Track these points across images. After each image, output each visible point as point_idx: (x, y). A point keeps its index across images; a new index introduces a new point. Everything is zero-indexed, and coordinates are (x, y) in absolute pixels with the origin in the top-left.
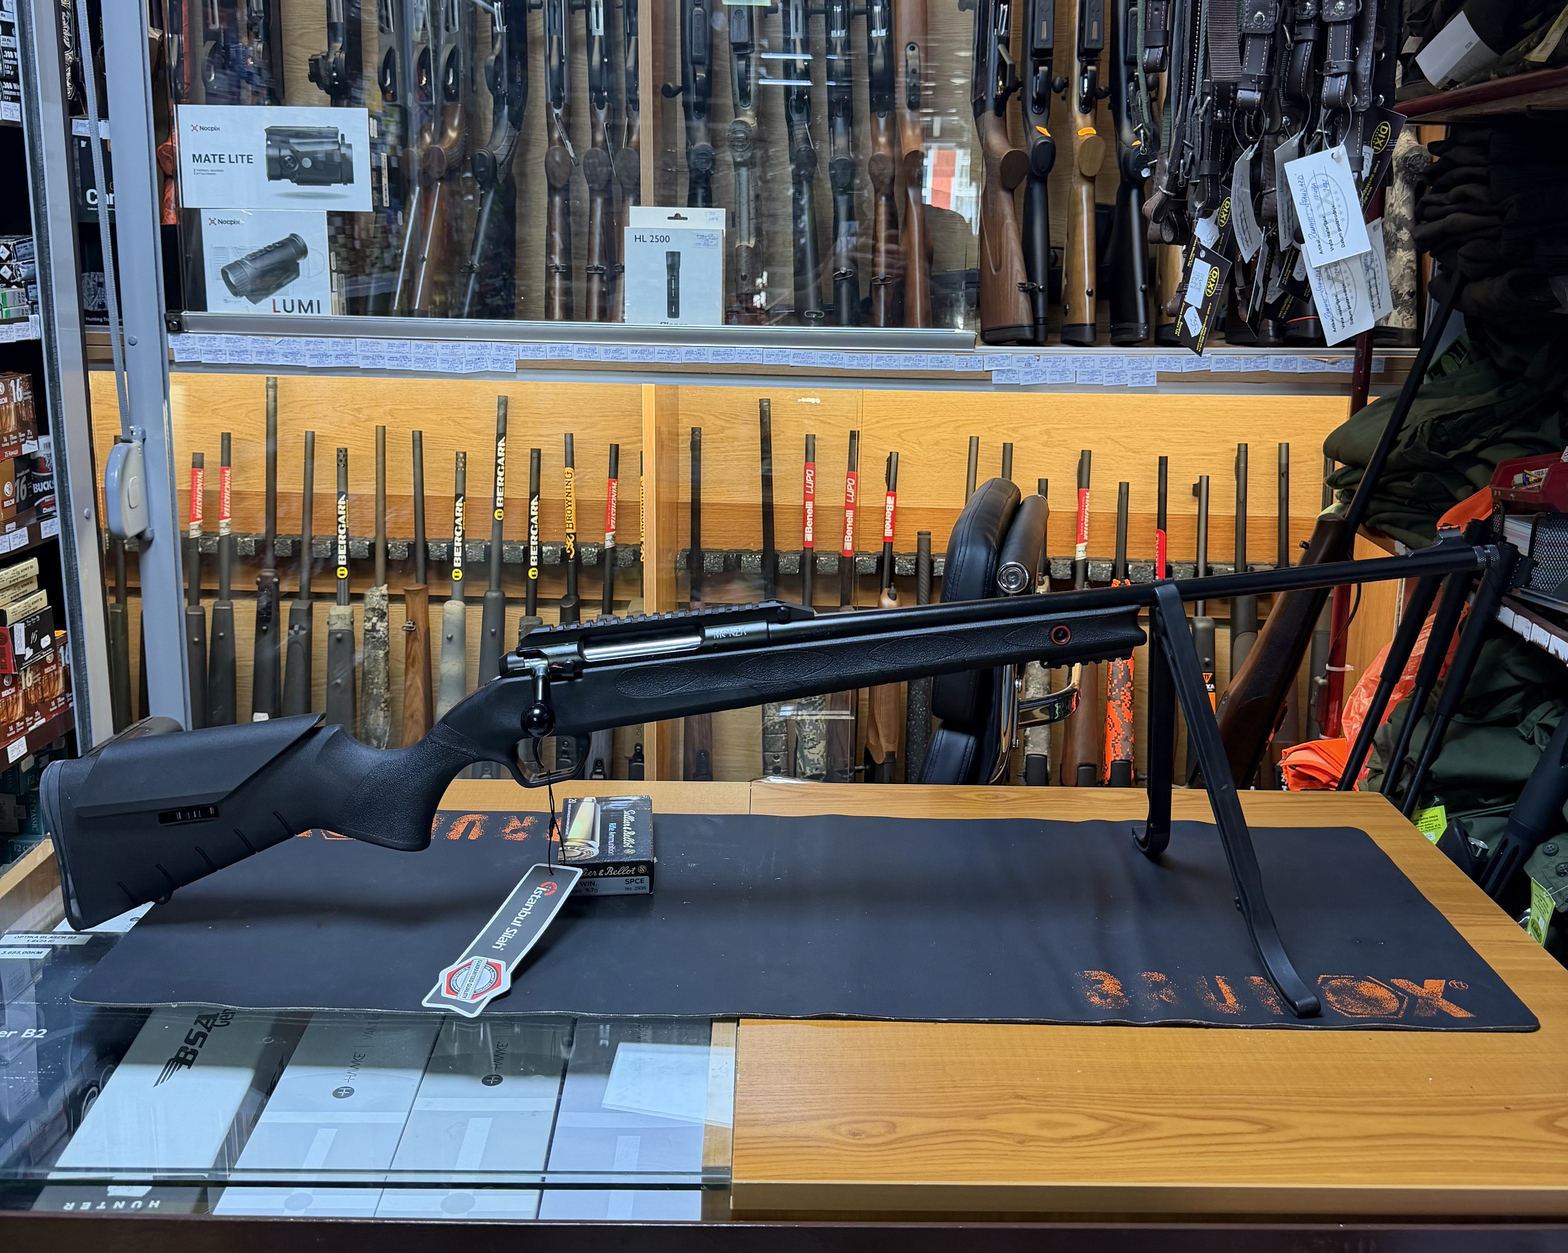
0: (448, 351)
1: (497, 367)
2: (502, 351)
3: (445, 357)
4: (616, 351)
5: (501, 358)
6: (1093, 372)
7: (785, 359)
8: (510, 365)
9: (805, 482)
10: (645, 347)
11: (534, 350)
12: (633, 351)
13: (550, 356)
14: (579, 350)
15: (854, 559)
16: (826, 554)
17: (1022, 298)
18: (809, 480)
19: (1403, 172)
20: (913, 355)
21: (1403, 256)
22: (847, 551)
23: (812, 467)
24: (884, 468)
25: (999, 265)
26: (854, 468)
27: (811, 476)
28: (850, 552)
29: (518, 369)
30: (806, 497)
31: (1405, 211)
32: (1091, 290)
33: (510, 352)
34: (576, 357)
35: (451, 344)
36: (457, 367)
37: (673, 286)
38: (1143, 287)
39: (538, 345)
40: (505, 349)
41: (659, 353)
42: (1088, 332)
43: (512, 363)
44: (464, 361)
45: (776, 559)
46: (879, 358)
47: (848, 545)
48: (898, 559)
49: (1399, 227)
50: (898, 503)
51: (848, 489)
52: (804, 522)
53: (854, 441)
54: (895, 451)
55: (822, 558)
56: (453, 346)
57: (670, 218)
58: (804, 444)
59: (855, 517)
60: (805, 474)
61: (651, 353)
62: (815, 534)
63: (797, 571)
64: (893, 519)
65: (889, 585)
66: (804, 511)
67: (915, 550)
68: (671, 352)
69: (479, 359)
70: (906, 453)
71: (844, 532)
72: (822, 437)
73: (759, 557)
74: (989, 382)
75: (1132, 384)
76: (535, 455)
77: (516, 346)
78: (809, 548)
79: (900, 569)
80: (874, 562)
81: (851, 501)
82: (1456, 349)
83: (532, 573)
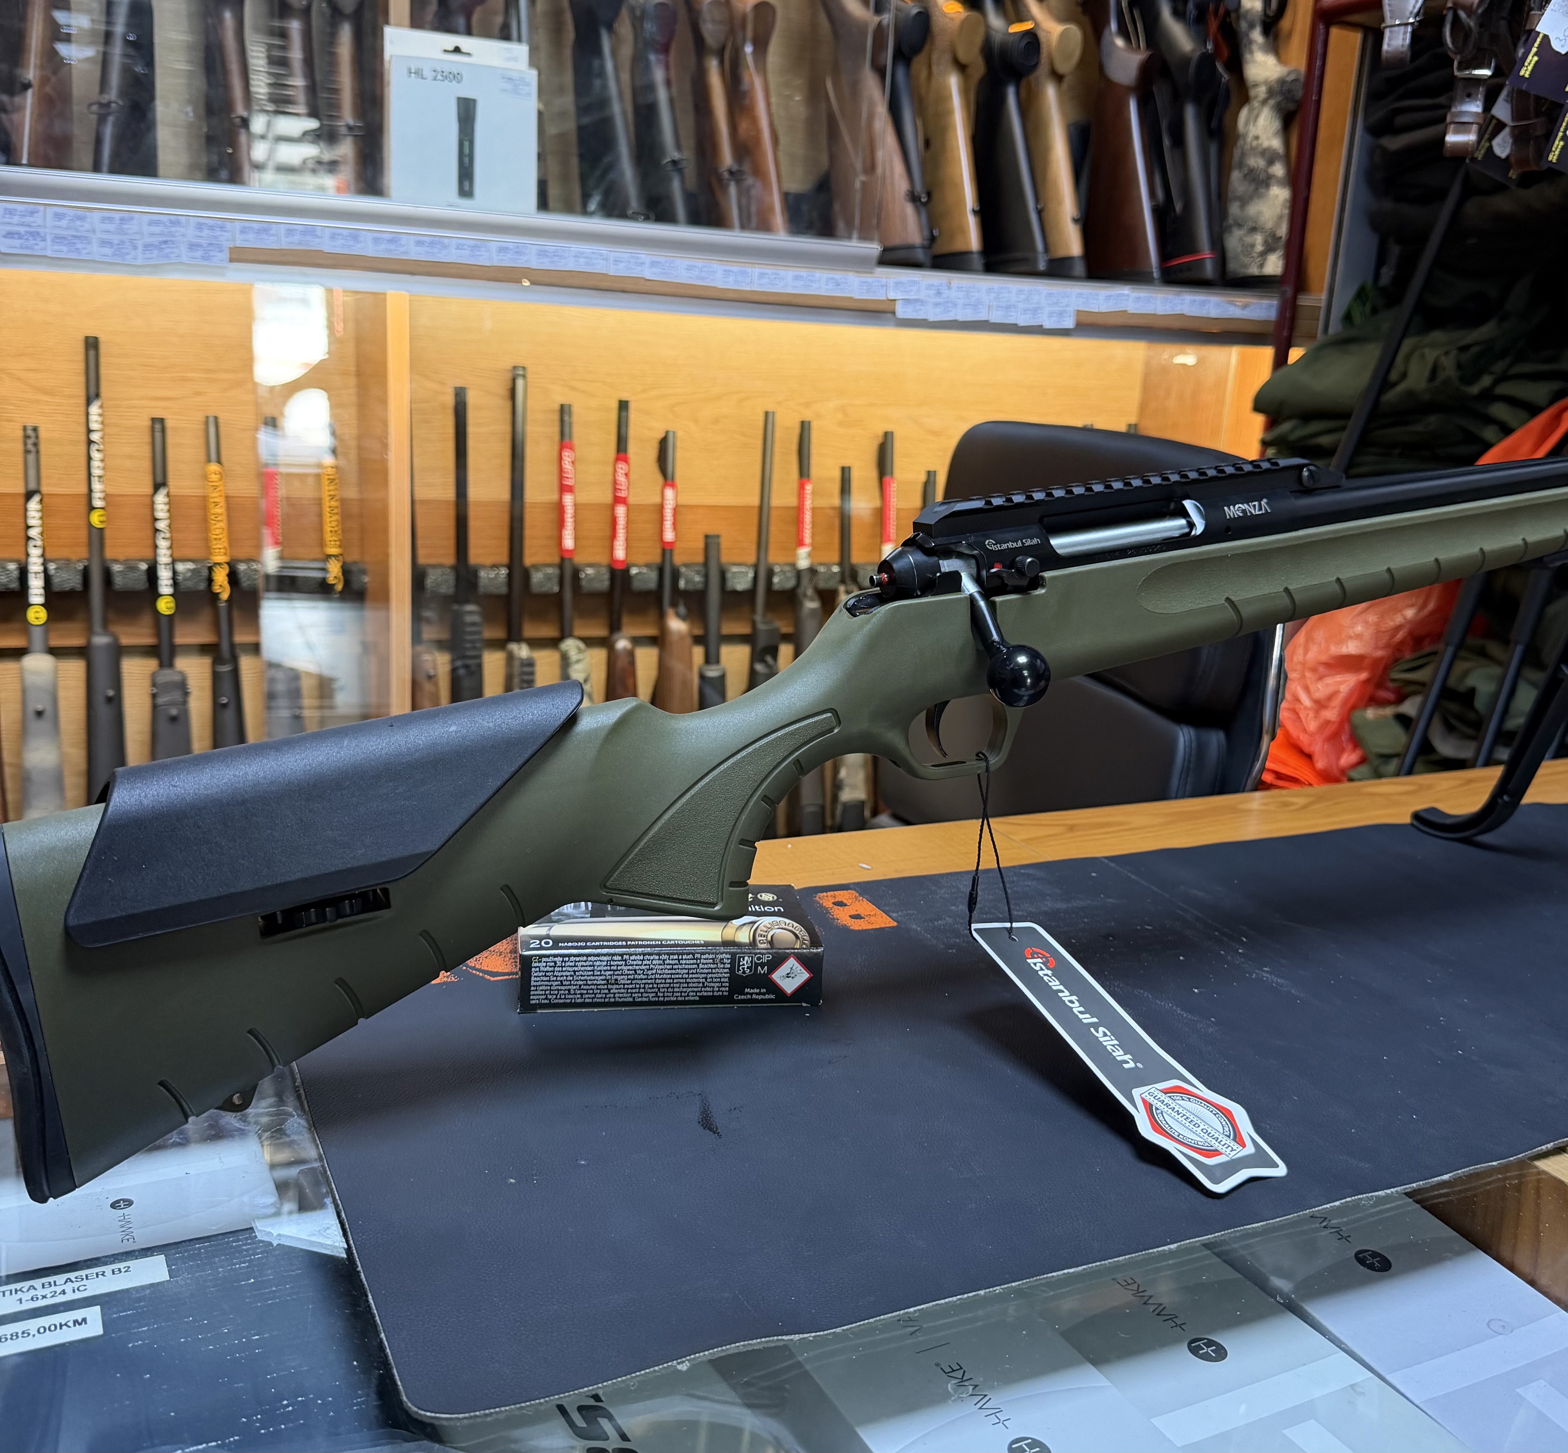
0: (111, 227)
1: (197, 257)
2: (206, 232)
3: (106, 237)
4: (391, 241)
5: (204, 242)
6: (1008, 307)
7: (639, 268)
8: (218, 254)
9: (561, 470)
10: (437, 239)
11: (259, 232)
12: (419, 243)
13: (285, 243)
14: (333, 237)
15: (627, 571)
16: (590, 565)
17: (909, 209)
18: (567, 466)
19: (1279, 98)
20: (803, 273)
21: (1279, 195)
22: (618, 561)
23: (571, 448)
24: (652, 453)
25: (871, 167)
26: (625, 451)
27: (569, 460)
28: (623, 562)
29: (232, 260)
30: (564, 489)
31: (1276, 143)
32: (977, 208)
33: (219, 233)
34: (328, 247)
35: (117, 216)
36: (128, 254)
37: (466, 151)
38: (1039, 207)
39: (265, 225)
40: (212, 228)
41: (457, 248)
42: (977, 261)
43: (221, 251)
44: (140, 244)
45: (526, 574)
46: (762, 275)
47: (620, 553)
48: (683, 570)
49: (1271, 162)
50: (679, 498)
51: (617, 478)
52: (561, 523)
53: (624, 414)
54: (671, 429)
55: (590, 571)
56: (122, 219)
57: (445, 51)
58: (556, 417)
59: (628, 515)
60: (561, 459)
61: (445, 247)
62: (576, 539)
63: (556, 589)
64: (675, 519)
65: (674, 605)
66: (560, 508)
67: (700, 559)
68: (475, 248)
69: (165, 242)
70: (680, 434)
71: (613, 536)
72: (576, 410)
73: (504, 572)
74: (890, 315)
75: (1047, 325)
76: (158, 426)
77: (228, 225)
78: (570, 559)
79: (687, 582)
80: (653, 575)
81: (622, 494)
82: (1361, 295)
83: (165, 606)
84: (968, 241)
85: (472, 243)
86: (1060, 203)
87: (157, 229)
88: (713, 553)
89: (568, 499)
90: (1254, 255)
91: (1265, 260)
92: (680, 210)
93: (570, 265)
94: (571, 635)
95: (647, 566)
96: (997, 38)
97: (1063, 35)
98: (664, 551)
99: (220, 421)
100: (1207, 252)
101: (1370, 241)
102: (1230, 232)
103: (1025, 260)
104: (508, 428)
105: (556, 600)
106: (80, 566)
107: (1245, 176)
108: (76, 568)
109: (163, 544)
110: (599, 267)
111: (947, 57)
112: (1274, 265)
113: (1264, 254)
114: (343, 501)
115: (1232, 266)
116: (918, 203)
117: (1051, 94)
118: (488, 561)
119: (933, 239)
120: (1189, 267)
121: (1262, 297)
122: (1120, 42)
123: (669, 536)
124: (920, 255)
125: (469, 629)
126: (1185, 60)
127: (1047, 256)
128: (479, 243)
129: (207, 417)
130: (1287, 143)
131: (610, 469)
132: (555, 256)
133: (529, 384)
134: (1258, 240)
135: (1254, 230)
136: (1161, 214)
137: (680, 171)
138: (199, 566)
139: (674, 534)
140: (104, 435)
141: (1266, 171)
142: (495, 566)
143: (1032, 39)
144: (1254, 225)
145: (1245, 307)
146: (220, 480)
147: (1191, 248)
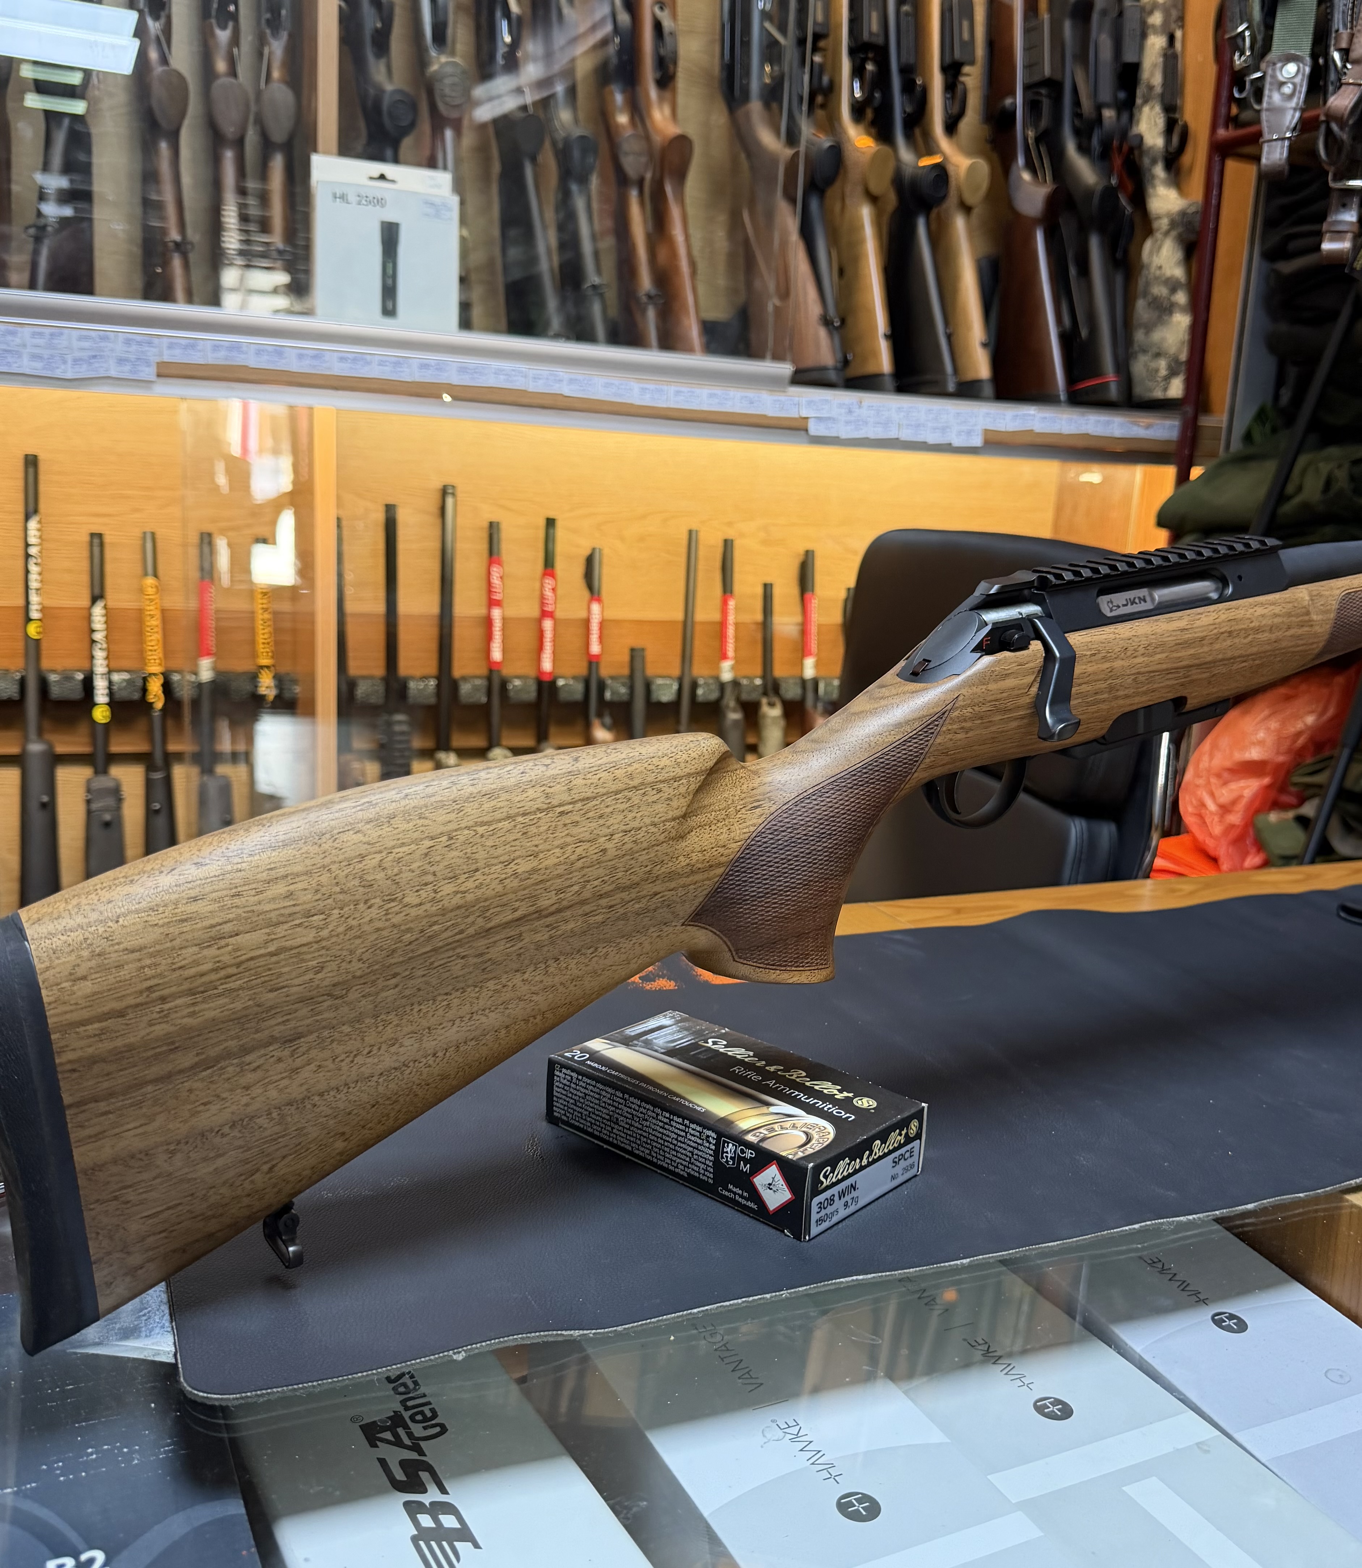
0: (40, 342)
1: (125, 371)
2: (134, 348)
3: (37, 351)
4: (315, 357)
5: (132, 357)
6: (918, 426)
7: (557, 385)
8: (147, 369)
9: (489, 584)
10: (359, 355)
11: (186, 347)
12: (342, 359)
13: (212, 358)
14: (258, 353)
15: (553, 683)
16: (518, 677)
17: (822, 333)
18: (496, 581)
19: (1180, 229)
20: (718, 391)
21: (1181, 321)
22: (546, 673)
23: (499, 563)
24: (579, 570)
25: (785, 293)
26: (553, 566)
27: (498, 575)
28: (550, 673)
29: (159, 375)
30: (492, 603)
31: (1178, 272)
32: (889, 333)
33: (147, 348)
34: (253, 362)
35: (47, 331)
36: (58, 368)
37: (390, 271)
38: (948, 331)
39: (192, 341)
40: (139, 343)
41: (380, 365)
42: (889, 382)
43: (149, 366)
44: (69, 358)
45: (454, 685)
46: (678, 393)
47: (547, 665)
48: (609, 682)
49: (1173, 290)
50: (605, 614)
51: (544, 593)
52: (489, 637)
53: (551, 531)
54: (597, 546)
55: (517, 682)
56: (52, 335)
57: (371, 178)
58: (485, 535)
59: (555, 629)
60: (489, 574)
61: (368, 363)
62: (504, 651)
63: (484, 700)
64: (601, 633)
65: (600, 715)
66: (488, 622)
67: (626, 671)
68: (397, 364)
69: (95, 357)
70: (606, 551)
71: (540, 648)
72: (503, 527)
73: (433, 683)
74: (803, 433)
75: (957, 442)
76: (96, 541)
77: (156, 341)
78: (498, 671)
79: (613, 693)
80: (579, 687)
81: (549, 608)
82: (1261, 416)
83: (101, 714)
84: (880, 364)
85: (394, 359)
86: (969, 328)
87: (86, 344)
88: (638, 666)
89: (496, 613)
90: (1159, 379)
91: (1169, 383)
92: (600, 330)
93: (490, 381)
94: (499, 745)
95: (574, 678)
96: (908, 172)
97: (971, 169)
98: (590, 664)
99: (158, 537)
100: (1111, 375)
101: (1268, 365)
102: (1136, 358)
103: (935, 383)
104: (437, 545)
105: (484, 710)
106: (18, 676)
107: (1149, 304)
108: (13, 678)
109: (100, 655)
110: (519, 384)
111: (859, 190)
112: (1176, 389)
113: (1168, 378)
114: (277, 616)
115: (1139, 391)
116: (831, 327)
117: (960, 224)
118: (418, 673)
119: (846, 363)
120: (1094, 389)
121: (1165, 418)
122: (1026, 176)
123: (595, 649)
124: (833, 376)
125: (399, 738)
126: (1089, 193)
127: (956, 378)
128: (401, 359)
129: (145, 533)
130: (1189, 271)
131: (537, 585)
132: (476, 373)
133: (459, 503)
134: (1162, 365)
135: (1158, 355)
136: (1067, 340)
137: (601, 296)
138: (134, 676)
139: (600, 647)
140: (42, 549)
141: (1169, 299)
142: (424, 678)
143: (941, 173)
144: (1158, 351)
145: (1148, 427)
146: (157, 593)
147: (1095, 370)
